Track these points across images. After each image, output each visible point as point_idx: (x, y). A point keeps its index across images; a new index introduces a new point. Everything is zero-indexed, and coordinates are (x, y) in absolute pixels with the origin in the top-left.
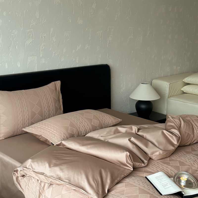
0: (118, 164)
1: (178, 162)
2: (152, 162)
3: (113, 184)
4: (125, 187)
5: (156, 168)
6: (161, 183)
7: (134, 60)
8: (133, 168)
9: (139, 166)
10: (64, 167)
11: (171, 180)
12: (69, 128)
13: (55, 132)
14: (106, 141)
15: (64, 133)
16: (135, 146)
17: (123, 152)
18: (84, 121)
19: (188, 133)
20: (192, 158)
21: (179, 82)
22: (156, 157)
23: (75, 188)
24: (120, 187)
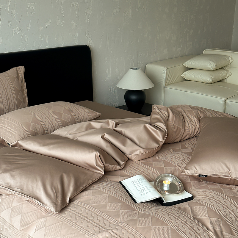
0: (86, 167)
1: (163, 162)
2: (131, 164)
3: (77, 191)
4: (91, 195)
5: (135, 170)
6: (137, 189)
7: (121, 40)
8: (105, 172)
9: (113, 169)
10: (16, 173)
11: (151, 184)
12: (31, 124)
13: (13, 130)
14: (75, 139)
15: (24, 132)
16: (109, 145)
17: (92, 152)
18: (51, 115)
19: (178, 127)
20: (181, 157)
21: (178, 67)
22: (136, 157)
23: (28, 199)
24: (86, 196)
